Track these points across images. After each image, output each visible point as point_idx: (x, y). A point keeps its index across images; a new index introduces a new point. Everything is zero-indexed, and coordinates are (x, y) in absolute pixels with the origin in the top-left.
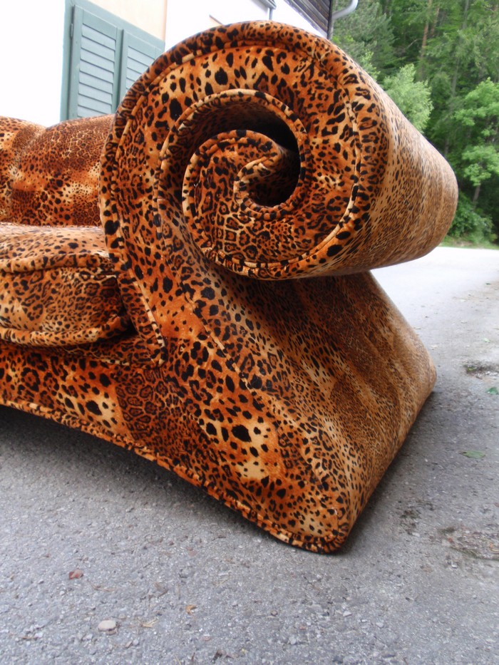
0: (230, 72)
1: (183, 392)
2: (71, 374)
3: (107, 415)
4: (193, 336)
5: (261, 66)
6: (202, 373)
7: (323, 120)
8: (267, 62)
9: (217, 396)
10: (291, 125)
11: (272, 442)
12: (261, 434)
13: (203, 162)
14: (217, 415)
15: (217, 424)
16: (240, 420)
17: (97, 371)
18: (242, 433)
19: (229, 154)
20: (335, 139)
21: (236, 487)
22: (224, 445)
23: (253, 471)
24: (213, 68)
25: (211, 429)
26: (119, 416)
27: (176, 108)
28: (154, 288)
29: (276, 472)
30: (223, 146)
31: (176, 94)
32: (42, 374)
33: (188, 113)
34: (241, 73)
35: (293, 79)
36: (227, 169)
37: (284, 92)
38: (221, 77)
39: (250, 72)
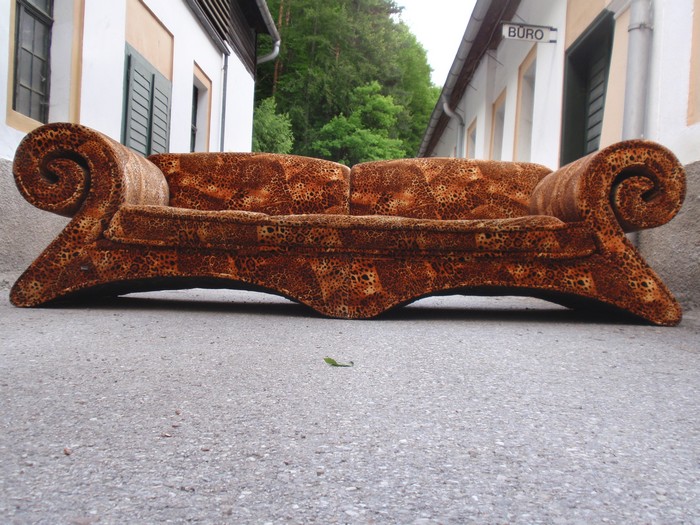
0: (635, 156)
1: (621, 272)
2: (570, 271)
3: (587, 285)
4: (623, 251)
5: (647, 155)
6: (628, 264)
7: (669, 174)
8: (648, 153)
9: (634, 272)
10: (658, 175)
11: (655, 287)
12: (651, 284)
13: (625, 187)
14: (635, 279)
15: (635, 282)
16: (643, 280)
17: (581, 268)
18: (644, 284)
19: (637, 185)
20: (673, 180)
21: (641, 305)
22: (638, 290)
23: (649, 298)
24: (629, 155)
25: (633, 284)
26: (592, 285)
27: (614, 168)
28: (606, 234)
29: (658, 297)
30: (633, 182)
31: (614, 163)
32: (555, 272)
33: (619, 170)
34: (639, 157)
35: (658, 160)
36: (634, 189)
37: (655, 164)
38: (632, 158)
39: (643, 157)
